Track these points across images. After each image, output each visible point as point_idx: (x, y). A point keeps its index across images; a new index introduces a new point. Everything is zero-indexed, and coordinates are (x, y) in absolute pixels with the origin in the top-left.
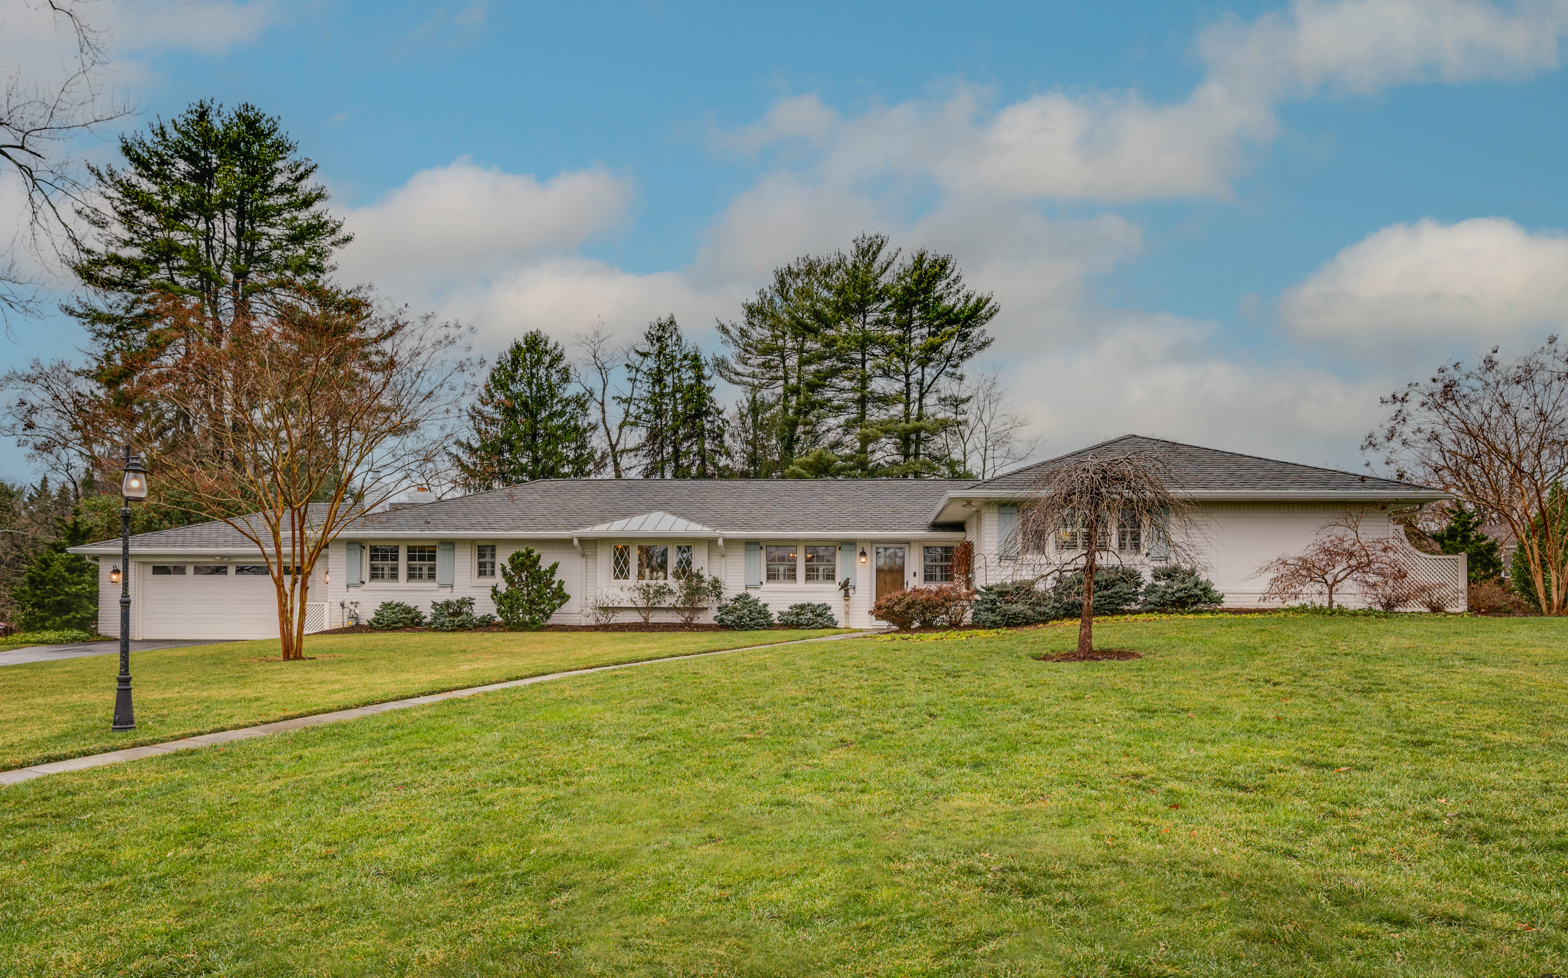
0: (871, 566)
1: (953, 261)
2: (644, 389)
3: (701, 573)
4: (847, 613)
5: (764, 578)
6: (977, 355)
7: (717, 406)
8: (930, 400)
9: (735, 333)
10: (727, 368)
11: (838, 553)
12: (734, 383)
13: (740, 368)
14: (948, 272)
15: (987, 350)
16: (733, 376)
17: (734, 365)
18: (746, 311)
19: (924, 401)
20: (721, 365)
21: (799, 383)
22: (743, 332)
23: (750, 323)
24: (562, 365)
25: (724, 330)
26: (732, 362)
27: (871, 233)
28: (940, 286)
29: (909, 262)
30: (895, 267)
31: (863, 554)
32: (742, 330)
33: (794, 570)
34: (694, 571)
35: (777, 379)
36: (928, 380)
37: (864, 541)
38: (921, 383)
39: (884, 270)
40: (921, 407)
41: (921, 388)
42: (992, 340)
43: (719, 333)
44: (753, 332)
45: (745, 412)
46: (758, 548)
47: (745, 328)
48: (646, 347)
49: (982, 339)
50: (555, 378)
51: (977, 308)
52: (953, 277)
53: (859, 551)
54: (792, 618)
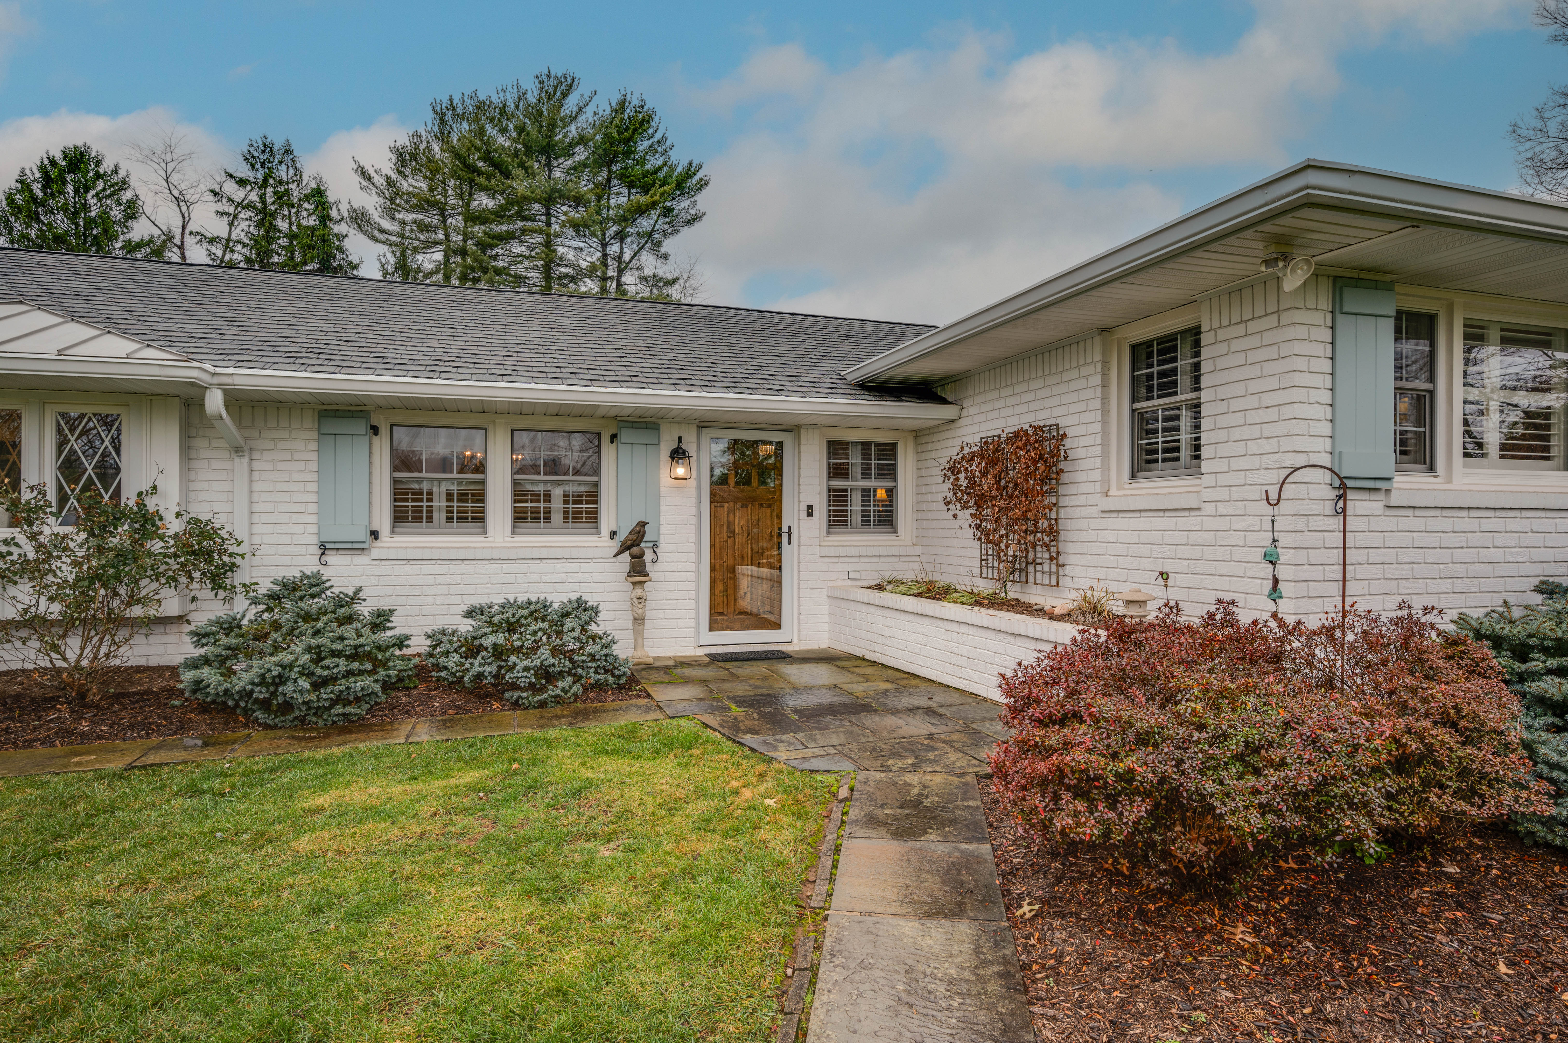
0: (699, 488)
1: (656, 119)
2: (244, 228)
3: (151, 504)
4: (639, 620)
5: (383, 520)
6: (686, 231)
7: (350, 258)
8: (628, 278)
9: (379, 180)
10: (368, 221)
11: (608, 454)
12: (376, 240)
13: (386, 224)
14: (651, 131)
15: (697, 225)
16: (376, 233)
17: (378, 220)
18: (394, 158)
19: (623, 279)
20: (360, 219)
21: (464, 241)
22: (390, 182)
23: (400, 173)
24: (127, 196)
25: (364, 174)
26: (375, 216)
27: (558, 71)
28: (643, 145)
29: (605, 110)
30: (588, 115)
31: (678, 454)
32: (388, 179)
33: (480, 496)
34: (129, 498)
35: (436, 243)
36: (627, 257)
37: (681, 418)
38: (619, 258)
39: (574, 118)
40: (619, 284)
41: (620, 263)
42: (704, 214)
43: (357, 179)
44: (405, 184)
45: (390, 269)
46: (361, 427)
47: (394, 176)
48: (244, 171)
49: (693, 212)
50: (116, 213)
51: (689, 174)
52: (658, 136)
53: (667, 446)
54: (476, 666)
